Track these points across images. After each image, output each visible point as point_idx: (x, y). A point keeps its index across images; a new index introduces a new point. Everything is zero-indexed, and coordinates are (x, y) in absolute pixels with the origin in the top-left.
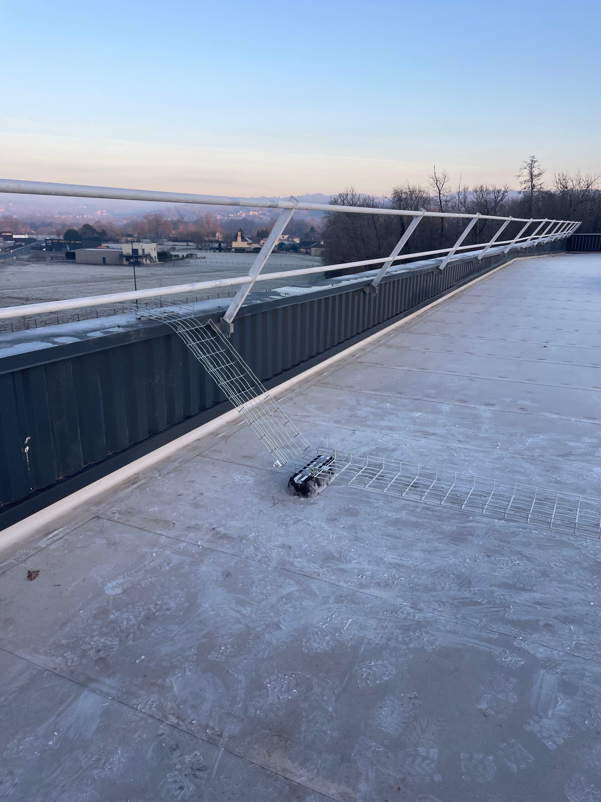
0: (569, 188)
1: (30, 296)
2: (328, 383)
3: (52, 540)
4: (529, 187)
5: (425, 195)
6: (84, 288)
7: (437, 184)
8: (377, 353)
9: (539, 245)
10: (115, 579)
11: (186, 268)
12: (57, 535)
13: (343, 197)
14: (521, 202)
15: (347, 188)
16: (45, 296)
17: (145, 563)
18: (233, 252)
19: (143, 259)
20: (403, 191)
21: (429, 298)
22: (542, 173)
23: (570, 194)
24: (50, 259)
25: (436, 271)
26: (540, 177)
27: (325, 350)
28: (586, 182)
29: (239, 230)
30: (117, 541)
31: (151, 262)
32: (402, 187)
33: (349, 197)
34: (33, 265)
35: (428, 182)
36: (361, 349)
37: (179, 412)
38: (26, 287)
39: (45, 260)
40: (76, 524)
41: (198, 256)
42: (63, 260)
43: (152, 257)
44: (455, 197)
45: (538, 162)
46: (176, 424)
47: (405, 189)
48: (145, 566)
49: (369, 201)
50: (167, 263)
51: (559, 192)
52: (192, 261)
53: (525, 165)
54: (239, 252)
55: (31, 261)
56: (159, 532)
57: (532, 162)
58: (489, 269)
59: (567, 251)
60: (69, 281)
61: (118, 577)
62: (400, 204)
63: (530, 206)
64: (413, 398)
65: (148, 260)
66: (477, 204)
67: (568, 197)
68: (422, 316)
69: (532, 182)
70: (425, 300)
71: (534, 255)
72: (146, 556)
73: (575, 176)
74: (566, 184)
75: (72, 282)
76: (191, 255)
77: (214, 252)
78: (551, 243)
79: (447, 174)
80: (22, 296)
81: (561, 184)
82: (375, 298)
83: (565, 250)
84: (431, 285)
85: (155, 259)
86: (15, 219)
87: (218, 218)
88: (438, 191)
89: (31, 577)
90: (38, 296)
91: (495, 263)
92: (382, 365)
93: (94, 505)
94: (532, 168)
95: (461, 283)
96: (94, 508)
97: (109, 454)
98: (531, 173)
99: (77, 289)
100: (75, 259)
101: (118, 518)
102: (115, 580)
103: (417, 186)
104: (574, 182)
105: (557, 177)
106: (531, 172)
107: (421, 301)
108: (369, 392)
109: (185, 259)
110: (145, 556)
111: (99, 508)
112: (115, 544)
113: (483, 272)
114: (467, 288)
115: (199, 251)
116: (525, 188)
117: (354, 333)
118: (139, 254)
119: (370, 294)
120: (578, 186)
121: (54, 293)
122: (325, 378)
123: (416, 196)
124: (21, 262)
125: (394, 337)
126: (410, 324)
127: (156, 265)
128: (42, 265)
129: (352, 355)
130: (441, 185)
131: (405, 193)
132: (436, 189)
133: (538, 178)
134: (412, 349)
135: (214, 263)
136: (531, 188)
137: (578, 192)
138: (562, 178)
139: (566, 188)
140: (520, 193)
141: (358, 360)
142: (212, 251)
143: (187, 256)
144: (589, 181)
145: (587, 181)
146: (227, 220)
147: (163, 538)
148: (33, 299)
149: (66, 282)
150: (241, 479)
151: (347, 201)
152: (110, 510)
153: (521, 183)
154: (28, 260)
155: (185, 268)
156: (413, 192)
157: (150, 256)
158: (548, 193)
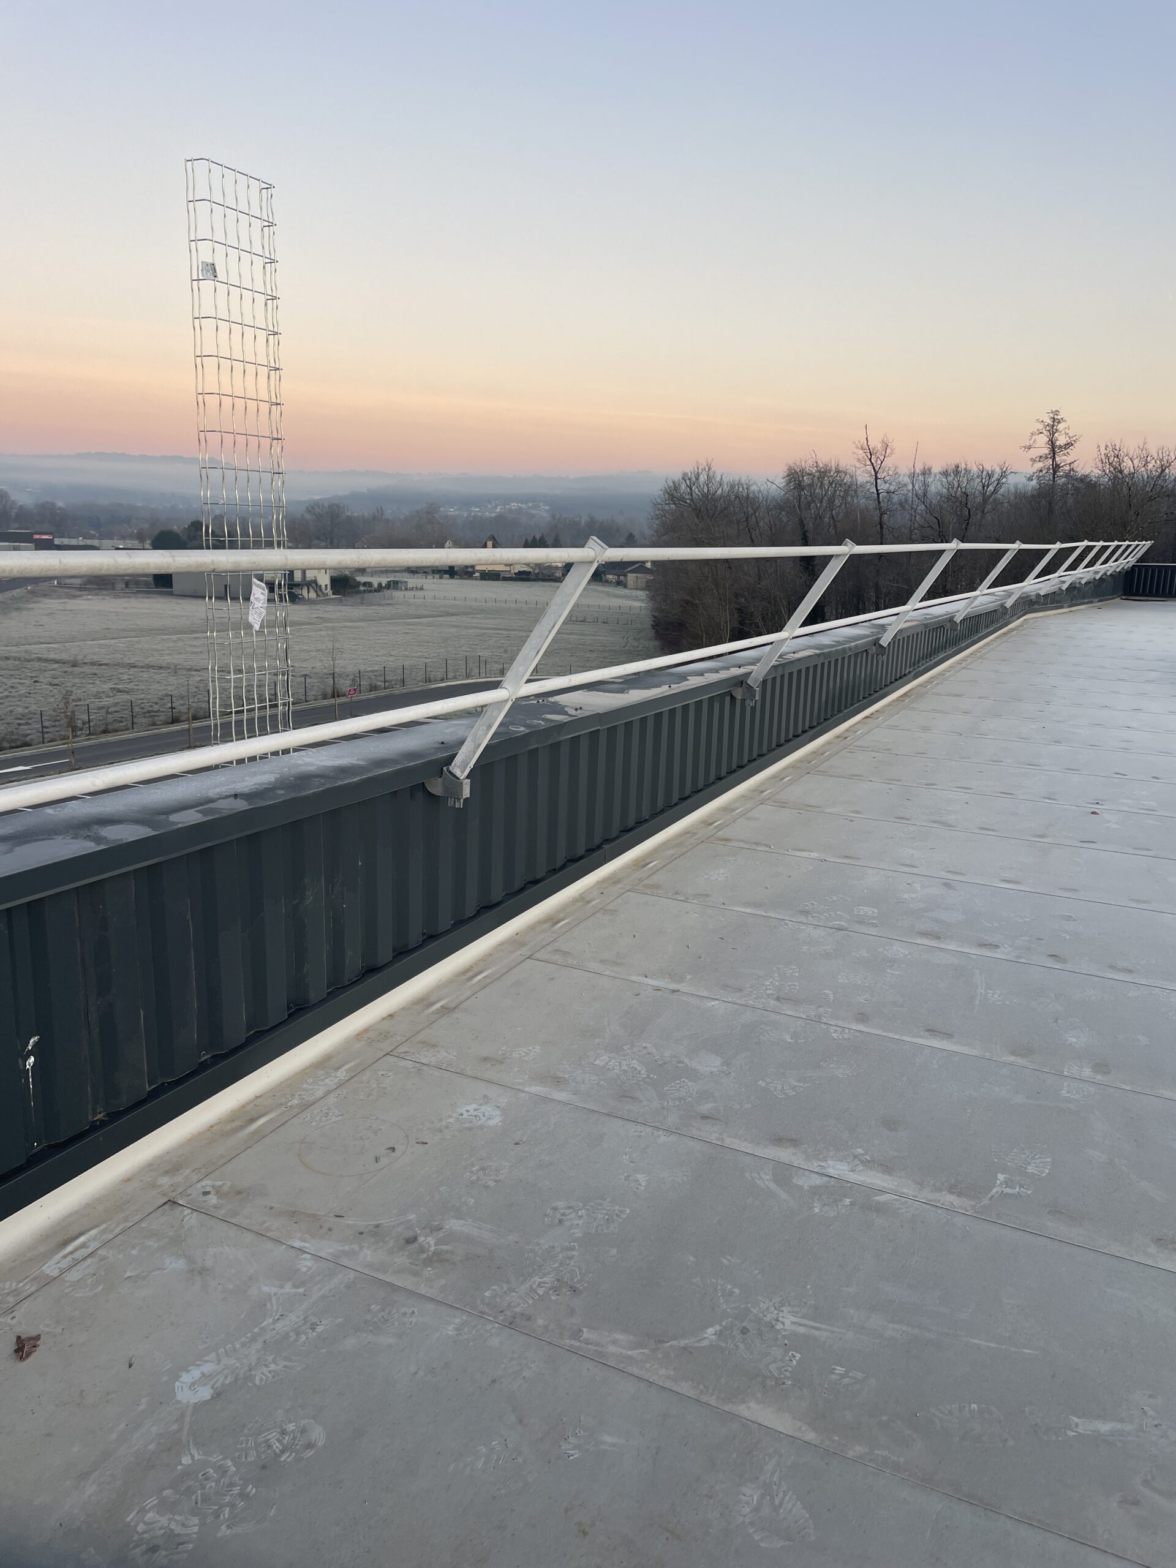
0: (1126, 472)
1: (80, 657)
2: (657, 886)
3: (73, 1259)
4: (1048, 469)
5: (847, 479)
6: (186, 642)
7: (870, 460)
8: (756, 819)
9: (1072, 587)
10: (198, 1363)
11: (385, 608)
12: (84, 1245)
13: (690, 479)
14: (1033, 496)
15: (697, 463)
16: (109, 657)
17: (264, 1324)
18: (476, 579)
19: (302, 589)
20: (806, 470)
21: (859, 701)
22: (1073, 442)
23: (1128, 483)
24: (124, 586)
25: (874, 648)
26: (1069, 450)
27: (654, 816)
28: (1158, 462)
29: (489, 538)
30: (209, 1263)
31: (317, 595)
32: (803, 463)
33: (703, 478)
34: (89, 597)
35: (855, 456)
36: (726, 809)
37: (353, 960)
38: (72, 639)
39: (113, 589)
40: (126, 1220)
41: (410, 586)
42: (147, 588)
43: (320, 586)
44: (905, 485)
45: (1065, 421)
46: (345, 988)
47: (808, 465)
48: (263, 1329)
49: (741, 489)
50: (347, 598)
51: (1106, 480)
52: (397, 594)
53: (1041, 426)
54: (489, 580)
55: (85, 589)
56: (297, 1244)
57: (1053, 422)
58: (976, 638)
59: (1125, 595)
60: (157, 630)
61: (206, 1358)
62: (800, 496)
63: (1050, 503)
64: (830, 924)
65: (311, 590)
66: (948, 499)
67: (1124, 489)
68: (846, 738)
69: (1054, 458)
70: (852, 705)
71: (1062, 607)
72: (269, 1306)
73: (1137, 449)
74: (1120, 465)
75: (164, 631)
76: (396, 583)
77: (441, 578)
78: (1094, 583)
79: (891, 440)
80: (64, 656)
81: (1110, 464)
82: (753, 709)
83: (1120, 594)
84: (863, 676)
85: (326, 589)
86: (60, 508)
87: (450, 513)
88: (873, 473)
89: (21, 1353)
90: (95, 658)
91: (987, 627)
92: (766, 846)
93: (166, 1173)
94: (1054, 434)
95: (922, 668)
96: (165, 1181)
97: (203, 1059)
98: (1052, 443)
99: (171, 645)
100: (171, 587)
101: (215, 1207)
102: (199, 1365)
103: (833, 462)
104: (1136, 462)
105: (1103, 451)
106: (1052, 441)
107: (843, 708)
108: (743, 910)
109: (385, 590)
110: (265, 1305)
111: (178, 1179)
112: (203, 1271)
113: (964, 645)
114: (933, 677)
115: (412, 576)
116: (1041, 471)
117: (712, 778)
118: (295, 580)
119: (743, 701)
120: (1143, 469)
121: (126, 653)
122: (652, 874)
123: (829, 481)
124: (66, 590)
125: (791, 783)
126: (822, 754)
127: (328, 601)
128: (106, 598)
129: (706, 822)
130: (879, 462)
131: (809, 474)
132: (870, 468)
133: (1065, 452)
134: (827, 811)
135: (439, 599)
136: (1051, 471)
137: (1143, 480)
138: (1112, 453)
139: (1121, 472)
140: (1030, 479)
141: (720, 834)
142: (437, 576)
143: (389, 586)
144: (1164, 460)
145: (1161, 460)
146: (467, 517)
147: (305, 1259)
148: (86, 663)
149: (151, 630)
150: (475, 1113)
151: (697, 487)
152: (199, 1185)
153: (1033, 460)
154: (80, 588)
155: (381, 608)
156: (825, 472)
157: (316, 584)
158: (1084, 479)
